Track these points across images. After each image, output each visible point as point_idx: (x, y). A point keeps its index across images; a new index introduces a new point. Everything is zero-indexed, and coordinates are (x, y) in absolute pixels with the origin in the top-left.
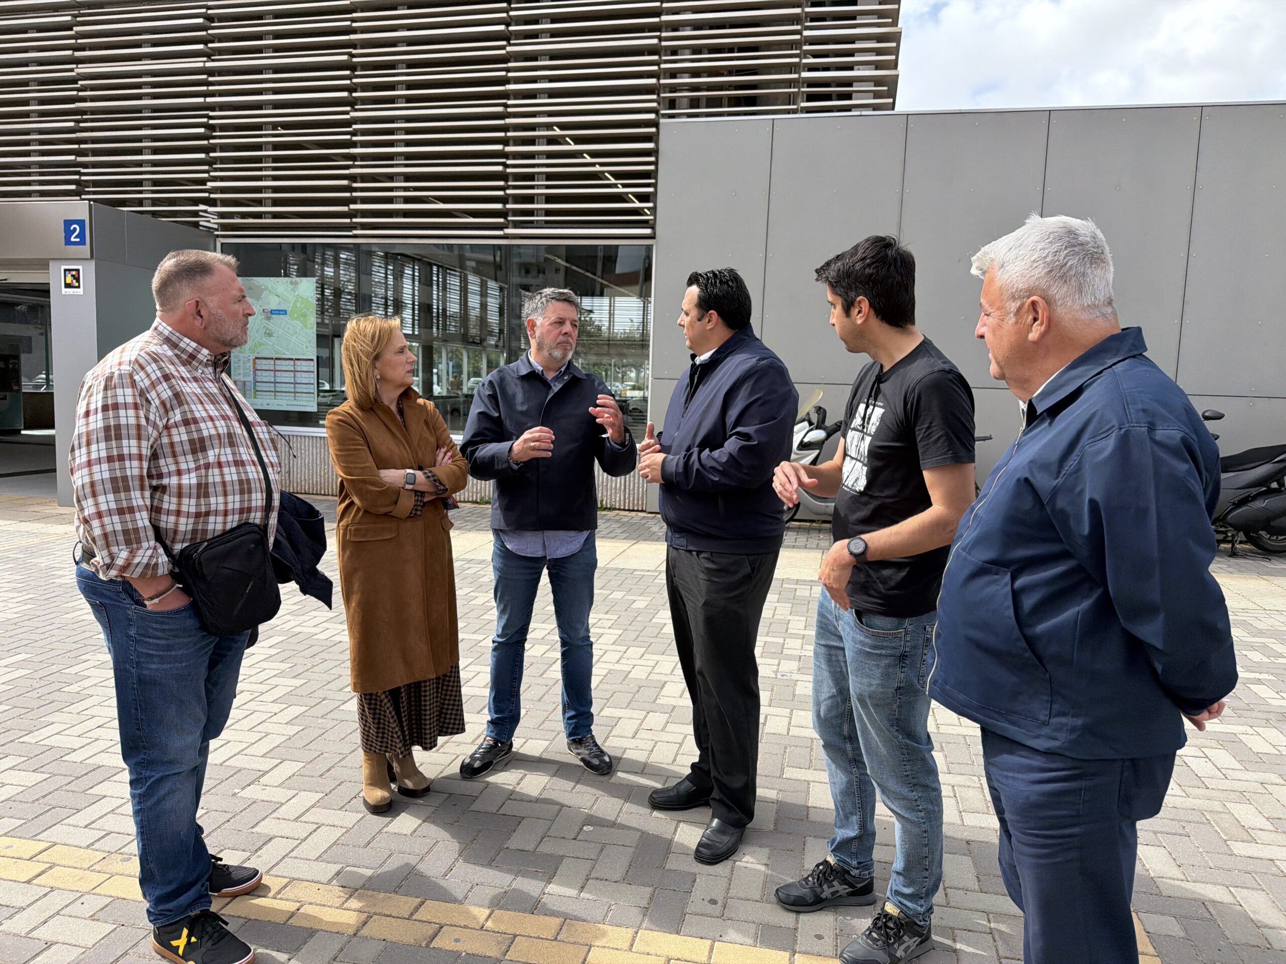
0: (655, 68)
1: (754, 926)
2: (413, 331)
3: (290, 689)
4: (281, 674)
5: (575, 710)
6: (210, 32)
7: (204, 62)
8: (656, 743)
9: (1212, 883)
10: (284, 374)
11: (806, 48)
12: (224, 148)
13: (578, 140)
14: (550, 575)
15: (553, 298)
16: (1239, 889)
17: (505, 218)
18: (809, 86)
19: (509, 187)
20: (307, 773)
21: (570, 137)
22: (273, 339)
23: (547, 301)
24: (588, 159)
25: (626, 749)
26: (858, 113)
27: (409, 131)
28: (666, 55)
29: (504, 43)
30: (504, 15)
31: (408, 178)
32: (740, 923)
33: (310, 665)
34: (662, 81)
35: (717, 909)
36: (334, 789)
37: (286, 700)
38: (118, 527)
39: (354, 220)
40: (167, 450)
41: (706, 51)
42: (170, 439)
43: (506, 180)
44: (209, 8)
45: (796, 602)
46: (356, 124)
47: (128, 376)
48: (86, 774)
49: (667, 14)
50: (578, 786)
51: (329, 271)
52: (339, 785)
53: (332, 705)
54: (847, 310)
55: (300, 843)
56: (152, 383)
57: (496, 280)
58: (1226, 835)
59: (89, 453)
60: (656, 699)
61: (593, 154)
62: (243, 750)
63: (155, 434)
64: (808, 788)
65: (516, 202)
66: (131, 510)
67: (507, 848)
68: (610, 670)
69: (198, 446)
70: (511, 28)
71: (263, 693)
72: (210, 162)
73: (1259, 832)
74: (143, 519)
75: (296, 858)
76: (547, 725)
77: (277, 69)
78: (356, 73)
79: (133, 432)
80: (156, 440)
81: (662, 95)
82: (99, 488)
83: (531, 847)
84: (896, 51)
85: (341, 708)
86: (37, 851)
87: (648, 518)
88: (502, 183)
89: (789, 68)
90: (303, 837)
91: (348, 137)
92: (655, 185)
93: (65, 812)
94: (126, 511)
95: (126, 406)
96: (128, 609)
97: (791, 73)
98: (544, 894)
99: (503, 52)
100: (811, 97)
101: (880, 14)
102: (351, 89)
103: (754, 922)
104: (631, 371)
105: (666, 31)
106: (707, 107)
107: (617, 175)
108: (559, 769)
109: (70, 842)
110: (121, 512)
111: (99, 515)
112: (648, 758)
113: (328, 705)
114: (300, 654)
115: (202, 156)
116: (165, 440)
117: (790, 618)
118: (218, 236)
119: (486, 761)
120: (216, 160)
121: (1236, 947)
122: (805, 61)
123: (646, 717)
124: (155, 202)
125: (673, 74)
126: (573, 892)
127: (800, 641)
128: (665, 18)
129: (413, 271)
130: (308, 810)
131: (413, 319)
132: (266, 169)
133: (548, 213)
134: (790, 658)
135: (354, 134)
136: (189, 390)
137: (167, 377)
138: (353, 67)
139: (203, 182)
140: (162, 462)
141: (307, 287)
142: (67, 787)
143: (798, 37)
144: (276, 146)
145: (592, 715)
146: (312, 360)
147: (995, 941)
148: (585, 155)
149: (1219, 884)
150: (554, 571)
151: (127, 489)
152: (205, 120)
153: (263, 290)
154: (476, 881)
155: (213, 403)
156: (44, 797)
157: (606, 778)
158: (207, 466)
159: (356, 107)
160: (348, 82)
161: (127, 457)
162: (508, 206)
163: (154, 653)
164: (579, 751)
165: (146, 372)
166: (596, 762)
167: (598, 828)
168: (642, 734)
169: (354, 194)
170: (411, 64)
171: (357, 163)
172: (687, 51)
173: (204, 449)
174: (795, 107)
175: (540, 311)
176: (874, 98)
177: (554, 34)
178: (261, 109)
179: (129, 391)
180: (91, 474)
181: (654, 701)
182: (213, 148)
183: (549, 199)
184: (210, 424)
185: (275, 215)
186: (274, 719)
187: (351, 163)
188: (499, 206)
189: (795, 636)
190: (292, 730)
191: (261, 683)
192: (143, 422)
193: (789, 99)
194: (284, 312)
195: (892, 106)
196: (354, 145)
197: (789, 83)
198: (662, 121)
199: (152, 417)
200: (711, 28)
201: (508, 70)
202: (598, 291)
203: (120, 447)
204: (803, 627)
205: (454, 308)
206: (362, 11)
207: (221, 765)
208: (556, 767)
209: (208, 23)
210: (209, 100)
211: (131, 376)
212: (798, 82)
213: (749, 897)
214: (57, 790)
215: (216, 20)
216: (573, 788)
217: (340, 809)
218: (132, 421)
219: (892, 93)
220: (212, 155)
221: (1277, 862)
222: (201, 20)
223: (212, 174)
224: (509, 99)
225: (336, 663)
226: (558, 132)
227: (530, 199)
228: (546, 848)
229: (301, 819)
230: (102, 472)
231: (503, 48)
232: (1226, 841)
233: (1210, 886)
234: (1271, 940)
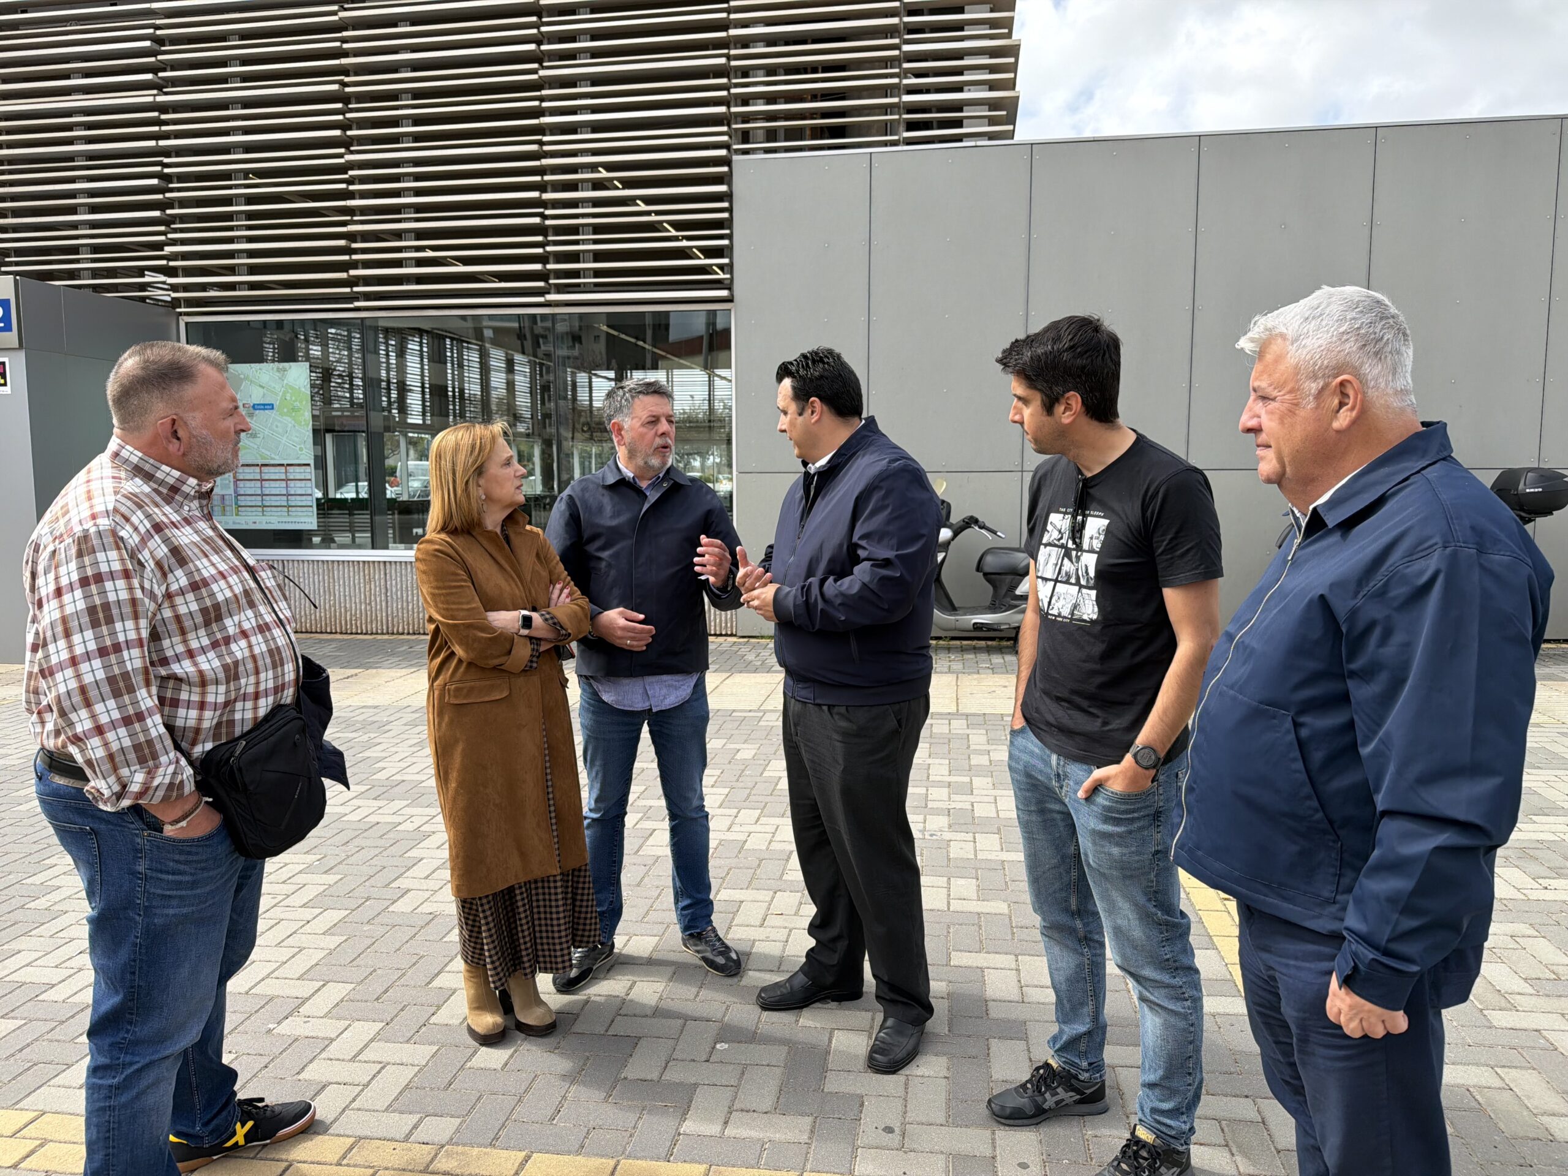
0: (724, 93)
1: (943, 1157)
2: (424, 420)
3: (322, 888)
4: (308, 870)
5: (690, 897)
6: (160, 57)
7: (154, 95)
8: (790, 931)
9: (1473, 1064)
10: (273, 484)
11: (906, 65)
12: (183, 203)
13: (628, 184)
14: (651, 732)
15: (640, 392)
16: (1506, 1070)
17: (546, 281)
18: (909, 112)
19: (548, 243)
20: (358, 997)
21: (619, 179)
22: (257, 441)
23: (633, 397)
24: (643, 207)
25: (754, 941)
26: (972, 144)
27: (418, 177)
28: (736, 78)
29: (535, 66)
30: (534, 31)
31: (420, 234)
32: (925, 1154)
33: (343, 856)
34: (734, 110)
35: (895, 1138)
36: (396, 1016)
37: (321, 902)
38: (127, 742)
39: (356, 289)
40: (173, 627)
41: (782, 71)
42: (175, 611)
43: (546, 235)
44: (158, 27)
45: (933, 741)
46: (352, 169)
47: (109, 534)
48: (72, 1017)
49: (736, 27)
50: (703, 992)
51: (316, 351)
52: (402, 1010)
53: (379, 906)
54: (1049, 407)
55: (362, 1090)
56: (142, 539)
57: (523, 353)
58: (1481, 1003)
59: (70, 647)
60: (783, 874)
61: (648, 200)
62: (272, 972)
63: (152, 607)
64: (983, 976)
65: (558, 262)
66: (140, 717)
67: (625, 1078)
68: (721, 840)
69: (213, 615)
70: (544, 47)
71: (288, 896)
72: (167, 221)
73: (1519, 997)
74: (155, 726)
75: (359, 1109)
76: (652, 916)
77: (247, 103)
78: (350, 106)
79: (127, 610)
80: (155, 615)
81: (734, 126)
82: (93, 693)
83: (655, 1076)
84: (1013, 68)
85: (390, 909)
86: (20, 1124)
87: (740, 643)
88: (540, 238)
89: (885, 91)
90: (365, 1082)
91: (343, 186)
92: (730, 237)
93: (52, 1069)
94: (134, 718)
95: (112, 575)
96: (137, 835)
97: (886, 97)
98: (679, 1134)
99: (534, 77)
100: (912, 126)
101: (993, 24)
102: (344, 126)
103: (942, 1153)
104: (695, 459)
105: (736, 48)
106: (786, 140)
107: (678, 226)
108: (678, 971)
109: (64, 1108)
110: (127, 721)
111: (99, 730)
112: (784, 950)
113: (373, 907)
114: (328, 842)
115: (156, 214)
116: (167, 613)
117: (930, 761)
118: (180, 314)
119: (585, 968)
120: (174, 219)
121: (1513, 1141)
122: (905, 81)
123: (773, 898)
124: (96, 273)
125: (745, 100)
126: (714, 1129)
127: (946, 790)
128: (733, 32)
129: (421, 346)
130: (366, 1046)
131: (424, 406)
132: (238, 228)
133: (597, 273)
134: (937, 812)
135: (350, 181)
136: (187, 541)
137: (158, 528)
138: (346, 99)
139: (159, 246)
140: (166, 643)
141: (299, 375)
142: (49, 1036)
143: (896, 53)
144: (250, 200)
145: (711, 903)
146: (308, 465)
147: (1233, 1155)
148: (638, 202)
149: (1483, 1065)
150: (656, 728)
151: (131, 690)
152: (158, 168)
153: (242, 380)
154: (591, 1124)
155: (217, 553)
156: (21, 1050)
157: (735, 980)
158: (227, 640)
159: (352, 148)
160: (340, 117)
161: (123, 646)
162: (549, 266)
163: (175, 893)
164: (699, 948)
165: (132, 525)
166: (721, 960)
167: (736, 1045)
168: (772, 921)
169: (354, 257)
170: (417, 94)
171: (355, 218)
172: (762, 72)
173: (219, 618)
174: (896, 138)
175: (625, 411)
176: (989, 125)
177: (595, 53)
178: (229, 153)
179: (113, 554)
180: (78, 676)
181: (781, 878)
182: (170, 204)
183: (598, 256)
184: (222, 583)
185: (253, 286)
186: (307, 929)
187: (349, 218)
188: (538, 267)
189: (939, 784)
190: (333, 941)
191: (284, 882)
192: (139, 594)
193: (886, 128)
194: (271, 407)
195: (1011, 135)
196: (351, 195)
197: (885, 109)
198: (735, 158)
199: (147, 585)
200: (787, 44)
201: (542, 99)
202: (649, 363)
203: (113, 633)
204: (947, 773)
205: (473, 388)
206: (354, 29)
207: (247, 993)
208: (671, 970)
209: (156, 47)
210: (162, 143)
211: (114, 533)
212: (899, 107)
213: (932, 1120)
214: (36, 1040)
215: (167, 42)
216: (697, 996)
217: (408, 1042)
218: (124, 595)
219: (1011, 119)
220: (169, 212)
221: (1545, 1033)
222: (147, 43)
223: (170, 236)
224: (544, 135)
225: (377, 851)
226: (604, 174)
227: (574, 257)
228: (674, 1075)
229: (360, 1058)
230: (94, 671)
231: (535, 72)
232: (1481, 1010)
233: (1474, 1068)
234: (1552, 1131)
